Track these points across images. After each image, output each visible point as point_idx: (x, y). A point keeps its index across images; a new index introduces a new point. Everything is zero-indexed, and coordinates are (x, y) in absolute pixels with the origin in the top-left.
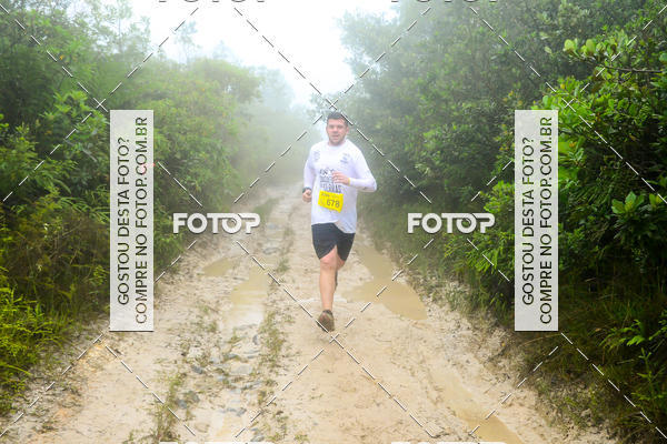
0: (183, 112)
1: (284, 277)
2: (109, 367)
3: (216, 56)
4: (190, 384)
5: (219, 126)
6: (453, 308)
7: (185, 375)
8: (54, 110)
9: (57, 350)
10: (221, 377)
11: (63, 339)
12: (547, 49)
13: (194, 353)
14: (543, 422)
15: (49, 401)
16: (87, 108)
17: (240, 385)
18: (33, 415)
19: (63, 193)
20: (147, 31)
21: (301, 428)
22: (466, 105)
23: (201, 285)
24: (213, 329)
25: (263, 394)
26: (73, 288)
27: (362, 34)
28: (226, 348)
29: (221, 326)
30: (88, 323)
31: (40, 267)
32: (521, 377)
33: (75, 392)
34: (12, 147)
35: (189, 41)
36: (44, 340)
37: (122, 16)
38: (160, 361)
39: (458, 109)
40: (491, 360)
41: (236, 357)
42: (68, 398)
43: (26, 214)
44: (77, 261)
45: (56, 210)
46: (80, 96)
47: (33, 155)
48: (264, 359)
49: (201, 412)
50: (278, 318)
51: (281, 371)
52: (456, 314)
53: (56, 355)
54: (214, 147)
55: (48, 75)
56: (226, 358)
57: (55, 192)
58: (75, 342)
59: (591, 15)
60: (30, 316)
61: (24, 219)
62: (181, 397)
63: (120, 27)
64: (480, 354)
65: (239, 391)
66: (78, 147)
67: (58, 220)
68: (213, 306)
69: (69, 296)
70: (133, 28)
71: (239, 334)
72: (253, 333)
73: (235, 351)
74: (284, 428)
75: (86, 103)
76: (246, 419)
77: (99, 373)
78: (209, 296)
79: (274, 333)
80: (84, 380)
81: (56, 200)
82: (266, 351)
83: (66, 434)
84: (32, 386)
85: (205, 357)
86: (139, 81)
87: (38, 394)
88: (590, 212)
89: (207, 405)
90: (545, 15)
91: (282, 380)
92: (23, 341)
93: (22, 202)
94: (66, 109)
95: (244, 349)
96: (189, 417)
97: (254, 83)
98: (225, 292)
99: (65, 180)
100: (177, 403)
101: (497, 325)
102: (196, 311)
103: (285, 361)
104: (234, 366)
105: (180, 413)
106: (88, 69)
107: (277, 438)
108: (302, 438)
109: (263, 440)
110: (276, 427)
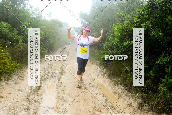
4: (46, 77)
6: (97, 65)
7: (44, 75)
8: (22, 26)
9: (20, 70)
10: (52, 76)
11: (21, 68)
13: (47, 72)
14: (111, 85)
15: (17, 78)
16: (28, 26)
17: (55, 78)
18: (14, 81)
19: (23, 42)
21: (65, 85)
24: (51, 68)
25: (59, 79)
26: (24, 59)
28: (53, 71)
29: (53, 68)
30: (27, 66)
31: (17, 54)
33: (22, 77)
34: (13, 32)
36: (17, 68)
37: (37, 10)
40: (103, 74)
42: (21, 78)
43: (16, 45)
44: (25, 54)
46: (27, 23)
49: (47, 82)
51: (63, 75)
53: (19, 71)
57: (21, 41)
58: (23, 69)
60: (15, 63)
62: (43, 79)
65: (55, 79)
67: (22, 46)
68: (52, 64)
69: (23, 60)
70: (39, 12)
71: (56, 69)
75: (28, 25)
76: (55, 83)
80: (25, 75)
82: (61, 72)
83: (20, 84)
84: (14, 76)
85: (49, 73)
86: (39, 22)
87: (15, 77)
89: (48, 81)
91: (63, 77)
92: (13, 68)
93: (15, 43)
96: (44, 82)
99: (24, 40)
100: (42, 80)
102: (48, 65)
104: (54, 74)
105: (43, 82)
106: (29, 19)
107: (60, 86)
108: (65, 86)
109: (58, 87)
110: (60, 85)
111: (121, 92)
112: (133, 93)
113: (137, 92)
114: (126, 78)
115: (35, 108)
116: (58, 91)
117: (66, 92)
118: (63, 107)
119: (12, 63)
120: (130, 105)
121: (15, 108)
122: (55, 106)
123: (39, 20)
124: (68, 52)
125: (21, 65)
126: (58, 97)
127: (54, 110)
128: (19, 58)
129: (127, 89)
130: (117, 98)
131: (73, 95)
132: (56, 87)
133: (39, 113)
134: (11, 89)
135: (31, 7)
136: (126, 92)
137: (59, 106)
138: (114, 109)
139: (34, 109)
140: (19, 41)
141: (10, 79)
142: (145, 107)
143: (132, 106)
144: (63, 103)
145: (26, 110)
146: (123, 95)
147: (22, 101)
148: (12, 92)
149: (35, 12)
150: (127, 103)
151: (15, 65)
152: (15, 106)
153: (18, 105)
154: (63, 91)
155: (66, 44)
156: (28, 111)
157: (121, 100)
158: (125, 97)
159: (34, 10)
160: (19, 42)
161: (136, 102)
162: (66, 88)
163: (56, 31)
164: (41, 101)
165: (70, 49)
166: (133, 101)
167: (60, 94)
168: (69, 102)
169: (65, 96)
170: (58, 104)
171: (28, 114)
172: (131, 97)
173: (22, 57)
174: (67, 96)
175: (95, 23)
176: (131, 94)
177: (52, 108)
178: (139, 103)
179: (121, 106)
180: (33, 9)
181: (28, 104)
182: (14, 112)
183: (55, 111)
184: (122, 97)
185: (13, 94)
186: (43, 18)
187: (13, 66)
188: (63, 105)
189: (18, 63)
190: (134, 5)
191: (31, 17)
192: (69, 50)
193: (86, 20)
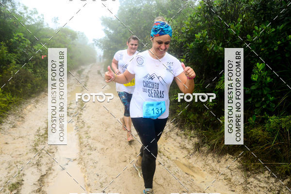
0: (55, 41)
2: (33, 111)
8: (13, 38)
9: (17, 106)
11: (19, 104)
17: (72, 115)
18: (10, 123)
19: (17, 63)
20: (43, 18)
21: (89, 125)
25: (79, 117)
26: (21, 90)
33: (22, 117)
35: (57, 22)
36: (13, 104)
37: (35, 13)
41: (71, 108)
42: (20, 119)
43: (6, 69)
44: (22, 82)
46: (21, 34)
47: (7, 51)
48: (79, 108)
51: (84, 111)
53: (16, 108)
55: (11, 29)
57: (15, 62)
58: (22, 104)
61: (5, 70)
65: (71, 117)
66: (21, 50)
67: (16, 71)
69: (20, 92)
70: (39, 17)
71: (72, 102)
74: (84, 125)
75: (23, 37)
76: (74, 124)
77: (30, 113)
80: (26, 114)
81: (16, 65)
82: (79, 106)
83: (20, 128)
84: (9, 116)
86: (40, 32)
87: (11, 118)
91: (84, 113)
92: (6, 104)
93: (4, 65)
94: (17, 38)
95: (73, 106)
99: (18, 60)
103: (85, 109)
104: (71, 110)
107: (82, 128)
108: (89, 127)
109: (78, 129)
110: (82, 125)
111: (169, 130)
112: (186, 130)
113: (191, 129)
114: (175, 110)
115: (49, 162)
116: (79, 135)
117: (92, 135)
118: (90, 157)
119: (3, 97)
120: (184, 148)
121: (18, 164)
122: (78, 157)
123: (41, 29)
124: (87, 77)
125: (18, 99)
126: (81, 143)
127: (76, 162)
128: (14, 88)
129: (177, 126)
130: (164, 139)
131: (103, 138)
132: (75, 129)
133: (55, 169)
134: (6, 136)
135: (25, 8)
136: (177, 130)
137: (84, 157)
138: (162, 154)
139: (47, 164)
140: (11, 62)
141: (4, 122)
142: (203, 148)
143: (185, 148)
144: (89, 152)
145: (36, 166)
146: (173, 134)
147: (27, 153)
148: (10, 140)
149: (33, 17)
150: (179, 145)
151: (8, 100)
152: (17, 162)
153: (23, 159)
154: (87, 133)
155: (83, 64)
156: (39, 167)
157: (170, 141)
158: (175, 137)
160: (12, 64)
161: (191, 143)
162: (90, 129)
163: (66, 45)
164: (55, 151)
165: (89, 71)
166: (187, 141)
167: (84, 140)
168: (98, 149)
169: (90, 141)
170: (82, 154)
171: (39, 171)
172: (184, 136)
173: (17, 87)
174: (94, 141)
176: (183, 132)
177: (74, 160)
178: (196, 144)
179: (172, 149)
180: (29, 12)
181: (37, 158)
182: (17, 170)
183: (79, 163)
184: (171, 137)
185: (12, 143)
186: (45, 26)
187: (6, 101)
188: (91, 154)
189: (13, 97)
190: (180, 7)
191: (26, 23)
192: (88, 73)
193: (112, 28)
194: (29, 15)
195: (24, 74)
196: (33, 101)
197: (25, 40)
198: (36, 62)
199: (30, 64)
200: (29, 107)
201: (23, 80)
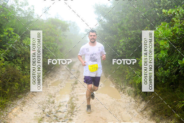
1: (77, 86)
2: (19, 115)
3: (56, 18)
4: (45, 120)
5: (56, 39)
6: (129, 95)
7: (43, 117)
8: (3, 34)
9: (2, 110)
10: (55, 118)
12: (158, 14)
13: (47, 110)
16: (14, 33)
17: (61, 120)
19: (6, 60)
20: (33, 10)
22: (133, 32)
23: (50, 89)
24: (53, 103)
26: (8, 90)
27: (101, 10)
28: (57, 109)
29: (56, 102)
30: (13, 101)
32: (151, 117)
35: (47, 13)
37: (25, 5)
38: (36, 113)
39: (130, 33)
40: (141, 112)
41: (60, 112)
44: (10, 81)
45: (4, 65)
46: (11, 29)
48: (69, 112)
50: (74, 99)
51: (74, 116)
52: (130, 97)
53: (2, 112)
54: (55, 45)
55: (2, 23)
56: (57, 112)
57: (3, 60)
58: (8, 107)
59: (171, 3)
63: (25, 8)
64: (138, 110)
65: (61, 122)
66: (11, 45)
67: (4, 68)
68: (53, 95)
69: (7, 92)
70: (29, 9)
71: (61, 104)
72: (66, 104)
73: (60, 110)
75: (13, 32)
77: (16, 117)
78: (52, 92)
79: (72, 104)
80: (11, 120)
81: (4, 62)
82: (70, 109)
85: (50, 112)
88: (172, 64)
90: (157, 3)
91: (75, 119)
94: (7, 34)
95: (63, 109)
97: (67, 26)
98: (58, 91)
99: (6, 56)
101: (143, 100)
102: (48, 97)
103: (76, 113)
104: (60, 114)
106: (14, 21)
123: (31, 22)
149: (23, 9)
159: (21, 6)
175: (122, 23)
180: (20, 4)
194: (20, 7)
195: (12, 72)
196: (19, 102)
197: (15, 35)
198: (25, 58)
199: (19, 60)
200: (15, 111)
201: (10, 79)
